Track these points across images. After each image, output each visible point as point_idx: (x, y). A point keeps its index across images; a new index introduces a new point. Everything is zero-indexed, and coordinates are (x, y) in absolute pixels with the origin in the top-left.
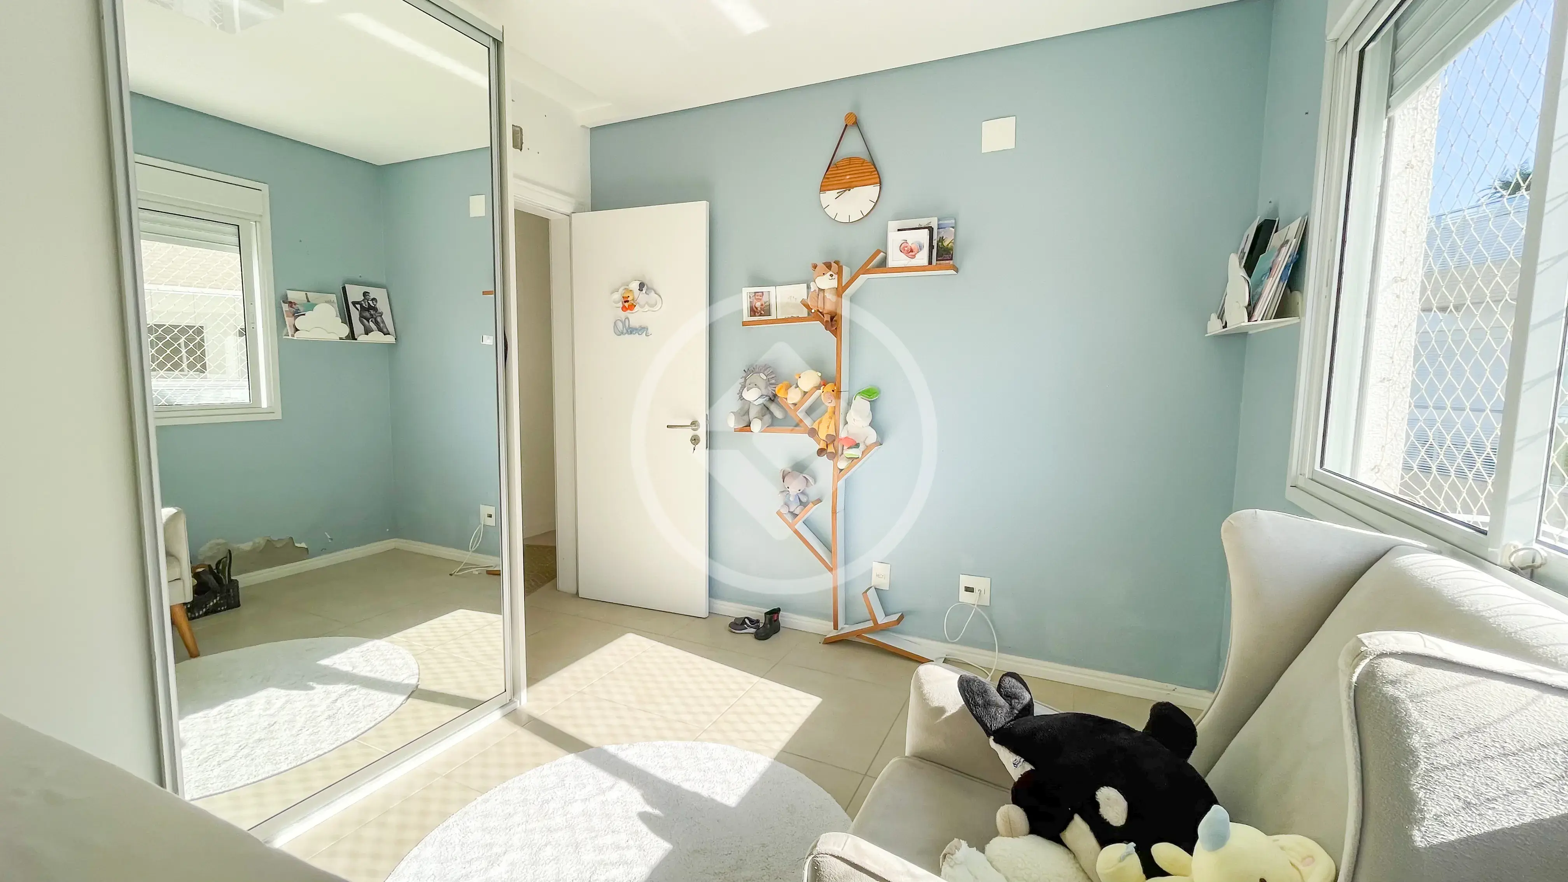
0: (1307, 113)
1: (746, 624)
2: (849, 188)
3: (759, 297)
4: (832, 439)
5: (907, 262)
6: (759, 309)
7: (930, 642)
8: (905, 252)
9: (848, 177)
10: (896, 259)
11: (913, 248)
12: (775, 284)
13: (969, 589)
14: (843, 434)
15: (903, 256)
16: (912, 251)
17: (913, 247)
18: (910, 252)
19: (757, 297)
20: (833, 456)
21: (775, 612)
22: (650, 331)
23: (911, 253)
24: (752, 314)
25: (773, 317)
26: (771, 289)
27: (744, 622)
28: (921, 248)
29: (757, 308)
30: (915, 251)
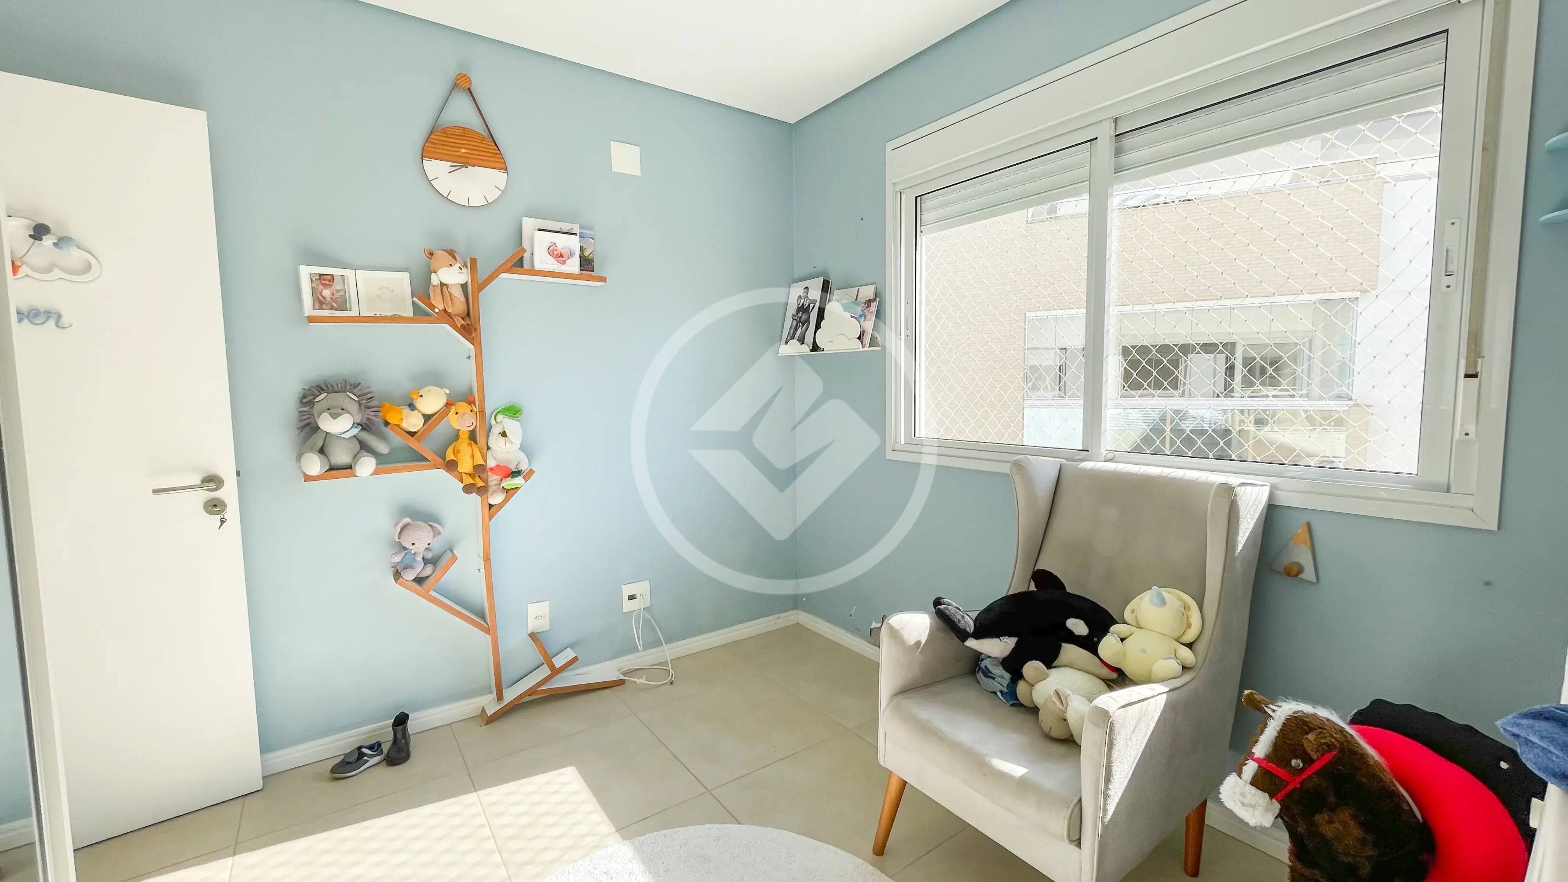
0: (862, 219)
1: (365, 755)
2: (466, 165)
3: (327, 282)
4: (480, 470)
5: (557, 266)
6: (328, 299)
7: (599, 665)
8: (555, 256)
9: (463, 151)
10: (543, 261)
11: (563, 253)
12: (355, 269)
13: (632, 598)
14: (491, 463)
15: (551, 260)
16: (561, 256)
17: (563, 251)
18: (560, 257)
19: (323, 282)
20: (482, 491)
21: (401, 720)
22: (65, 320)
23: (560, 259)
24: (317, 305)
25: (354, 313)
26: (348, 273)
27: (361, 755)
28: (572, 254)
29: (324, 298)
30: (566, 256)
